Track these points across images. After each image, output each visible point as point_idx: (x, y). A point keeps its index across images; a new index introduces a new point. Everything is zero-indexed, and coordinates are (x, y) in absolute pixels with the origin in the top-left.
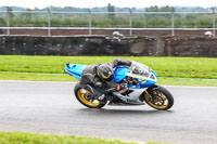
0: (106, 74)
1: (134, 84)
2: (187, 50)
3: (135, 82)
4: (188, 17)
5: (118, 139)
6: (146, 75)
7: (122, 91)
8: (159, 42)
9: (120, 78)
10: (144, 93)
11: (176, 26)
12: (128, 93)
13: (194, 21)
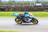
0: (23, 15)
1: (29, 18)
2: (18, 10)
3: (29, 17)
4: (18, 3)
5: (2, 30)
6: (32, 16)
7: (26, 20)
8: (11, 8)
9: (26, 17)
10: (31, 20)
11: (15, 5)
12: (28, 20)
13: (19, 4)
